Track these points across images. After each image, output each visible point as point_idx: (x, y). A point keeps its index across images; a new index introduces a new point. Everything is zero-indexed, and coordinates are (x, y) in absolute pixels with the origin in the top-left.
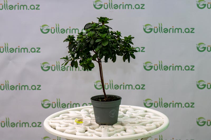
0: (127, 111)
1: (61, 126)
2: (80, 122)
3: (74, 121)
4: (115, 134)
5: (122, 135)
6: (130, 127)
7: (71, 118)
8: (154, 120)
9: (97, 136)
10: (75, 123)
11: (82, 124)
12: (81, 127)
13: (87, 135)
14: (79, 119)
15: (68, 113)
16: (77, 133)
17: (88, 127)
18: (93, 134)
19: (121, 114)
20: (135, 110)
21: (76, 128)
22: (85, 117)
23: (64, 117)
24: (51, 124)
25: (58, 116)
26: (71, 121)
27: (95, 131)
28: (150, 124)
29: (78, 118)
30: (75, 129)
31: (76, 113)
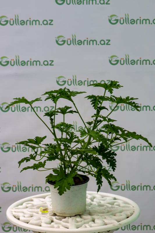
0: (94, 198)
1: (26, 216)
2: (46, 211)
3: (39, 210)
4: (83, 226)
5: (91, 227)
6: (98, 217)
7: (35, 207)
8: (124, 209)
9: (64, 228)
10: (40, 213)
11: (47, 214)
12: (46, 218)
13: (53, 227)
14: (44, 208)
15: (32, 201)
16: (43, 224)
17: (54, 218)
18: (60, 226)
19: (89, 202)
20: (103, 198)
21: (42, 218)
22: (51, 206)
23: (28, 205)
24: (14, 213)
25: (21, 204)
26: (36, 210)
27: (61, 222)
28: (120, 213)
29: (43, 206)
30: (40, 219)
31: (40, 200)
